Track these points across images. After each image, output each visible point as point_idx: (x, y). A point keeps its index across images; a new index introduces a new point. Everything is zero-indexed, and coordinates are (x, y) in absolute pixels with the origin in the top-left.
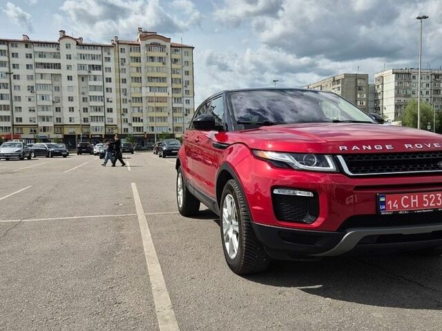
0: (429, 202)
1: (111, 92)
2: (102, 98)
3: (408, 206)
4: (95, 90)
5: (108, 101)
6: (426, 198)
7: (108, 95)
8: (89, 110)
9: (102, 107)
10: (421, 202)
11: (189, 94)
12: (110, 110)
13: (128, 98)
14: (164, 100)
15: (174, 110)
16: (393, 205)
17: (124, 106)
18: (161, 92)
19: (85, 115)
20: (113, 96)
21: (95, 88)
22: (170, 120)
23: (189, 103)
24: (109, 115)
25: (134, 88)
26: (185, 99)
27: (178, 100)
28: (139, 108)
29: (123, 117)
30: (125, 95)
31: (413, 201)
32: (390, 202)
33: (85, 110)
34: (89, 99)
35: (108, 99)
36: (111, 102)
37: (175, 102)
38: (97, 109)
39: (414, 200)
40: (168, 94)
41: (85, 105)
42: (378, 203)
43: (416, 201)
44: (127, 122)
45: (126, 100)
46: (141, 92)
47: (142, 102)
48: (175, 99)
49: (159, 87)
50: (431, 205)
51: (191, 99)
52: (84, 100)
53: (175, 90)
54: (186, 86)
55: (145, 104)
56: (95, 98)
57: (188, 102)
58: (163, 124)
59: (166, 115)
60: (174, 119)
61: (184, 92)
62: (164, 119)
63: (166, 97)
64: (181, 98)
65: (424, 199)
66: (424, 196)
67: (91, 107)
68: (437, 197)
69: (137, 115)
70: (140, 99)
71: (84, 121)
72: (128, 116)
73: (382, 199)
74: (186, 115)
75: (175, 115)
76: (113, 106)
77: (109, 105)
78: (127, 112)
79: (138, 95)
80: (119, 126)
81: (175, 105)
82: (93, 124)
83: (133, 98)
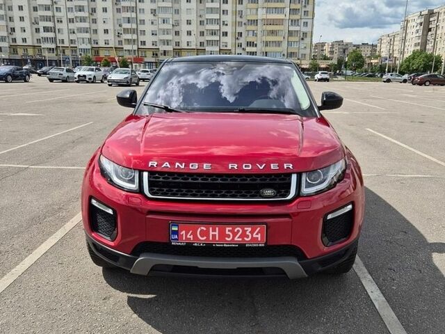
0: (234, 237)
1: (227, 14)
2: (217, 21)
3: (205, 238)
4: (212, 13)
5: (223, 24)
6: (229, 231)
7: (224, 18)
8: (205, 34)
9: (217, 30)
10: (223, 234)
11: (307, 15)
12: (225, 34)
13: (244, 20)
14: (280, 22)
15: (290, 33)
16: (186, 235)
17: (239, 30)
18: (278, 13)
19: (202, 39)
20: (228, 18)
21: (212, 10)
22: (285, 45)
23: (307, 26)
24: (224, 39)
25: (251, 9)
26: (303, 21)
27: (294, 22)
28: (254, 31)
29: (237, 42)
30: (241, 17)
31: (211, 233)
32: (183, 232)
33: (202, 34)
34: (205, 22)
35: (224, 22)
36: (227, 25)
37: (292, 25)
38: (213, 33)
39: (214, 233)
40: (285, 16)
41: (202, 28)
42: (169, 232)
43: (217, 233)
44: (241, 46)
45: (241, 22)
46: (257, 14)
47: (257, 25)
48: (292, 21)
49: (276, 8)
50: (236, 239)
51: (310, 22)
52: (201, 23)
53: (293, 11)
54: (305, 6)
55: (260, 27)
56: (211, 21)
57: (306, 24)
58: (278, 49)
59: (282, 39)
60: (289, 44)
61: (303, 14)
62: (279, 44)
63: (283, 20)
64: (298, 20)
65: (227, 233)
66: (227, 229)
67: (207, 30)
68: (244, 232)
69: (251, 39)
70: (255, 22)
71: (201, 45)
72: (242, 40)
73: (175, 228)
74: (302, 39)
75: (291, 39)
76: (228, 29)
77: (224, 29)
78: (241, 36)
79: (254, 18)
80: (233, 51)
81: (292, 28)
82: (208, 48)
83: (249, 20)
